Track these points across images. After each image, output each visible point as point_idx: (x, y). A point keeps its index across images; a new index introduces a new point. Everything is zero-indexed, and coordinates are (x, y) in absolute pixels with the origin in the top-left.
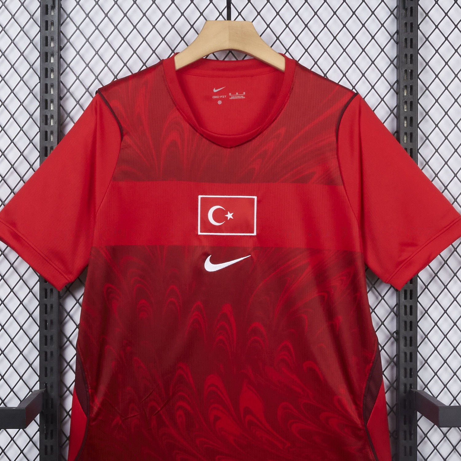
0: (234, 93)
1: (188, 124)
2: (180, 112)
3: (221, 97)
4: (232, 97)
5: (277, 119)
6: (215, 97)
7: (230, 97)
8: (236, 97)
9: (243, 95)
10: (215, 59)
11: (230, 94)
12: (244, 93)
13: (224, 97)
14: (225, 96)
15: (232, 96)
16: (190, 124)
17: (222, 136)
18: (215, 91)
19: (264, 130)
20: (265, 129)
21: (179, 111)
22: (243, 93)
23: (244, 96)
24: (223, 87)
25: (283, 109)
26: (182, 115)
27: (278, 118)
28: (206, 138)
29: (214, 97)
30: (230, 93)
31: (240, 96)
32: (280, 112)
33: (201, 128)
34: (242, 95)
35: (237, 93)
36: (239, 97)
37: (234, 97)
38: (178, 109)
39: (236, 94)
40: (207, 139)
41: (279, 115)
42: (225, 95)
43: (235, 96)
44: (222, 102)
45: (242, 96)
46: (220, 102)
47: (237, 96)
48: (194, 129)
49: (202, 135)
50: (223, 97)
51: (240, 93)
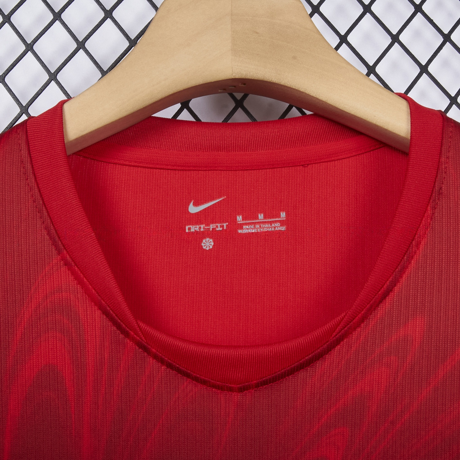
0: (250, 216)
1: (98, 313)
2: (73, 273)
3: (212, 227)
4: (244, 227)
5: (396, 289)
6: (194, 228)
7: (241, 226)
8: (257, 226)
9: (280, 221)
10: (192, 119)
11: (239, 218)
12: (283, 215)
13: (223, 226)
14: (225, 225)
15: (246, 224)
16: (105, 312)
17: (214, 351)
18: (193, 209)
19: (355, 329)
20: (358, 325)
21: (70, 268)
22: (279, 216)
23: (282, 223)
24: (219, 198)
25: (412, 257)
26: (80, 282)
27: (399, 285)
28: (155, 357)
29: (189, 229)
30: (239, 215)
31: (271, 223)
32: (405, 268)
33: (141, 324)
34: (276, 222)
35: (261, 216)
36: (267, 228)
37: (252, 227)
38: (66, 264)
39: (257, 218)
40: (162, 361)
41: (401, 277)
42: (223, 222)
43: (254, 224)
44: (214, 242)
45: (278, 224)
46: (208, 244)
47: (260, 222)
48: (119, 327)
49: (145, 349)
50: (219, 229)
51: (271, 214)
